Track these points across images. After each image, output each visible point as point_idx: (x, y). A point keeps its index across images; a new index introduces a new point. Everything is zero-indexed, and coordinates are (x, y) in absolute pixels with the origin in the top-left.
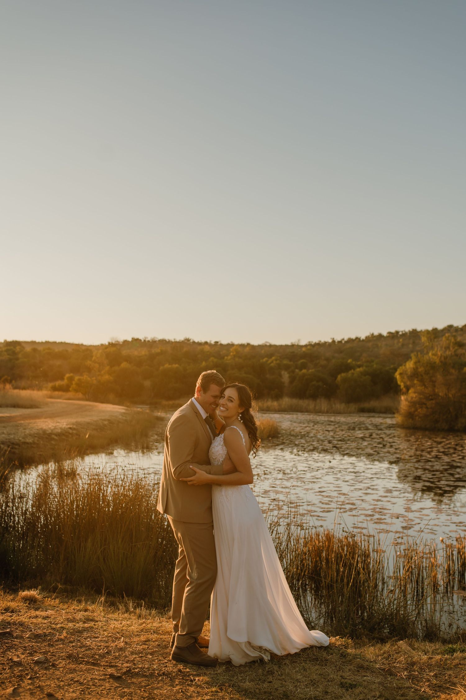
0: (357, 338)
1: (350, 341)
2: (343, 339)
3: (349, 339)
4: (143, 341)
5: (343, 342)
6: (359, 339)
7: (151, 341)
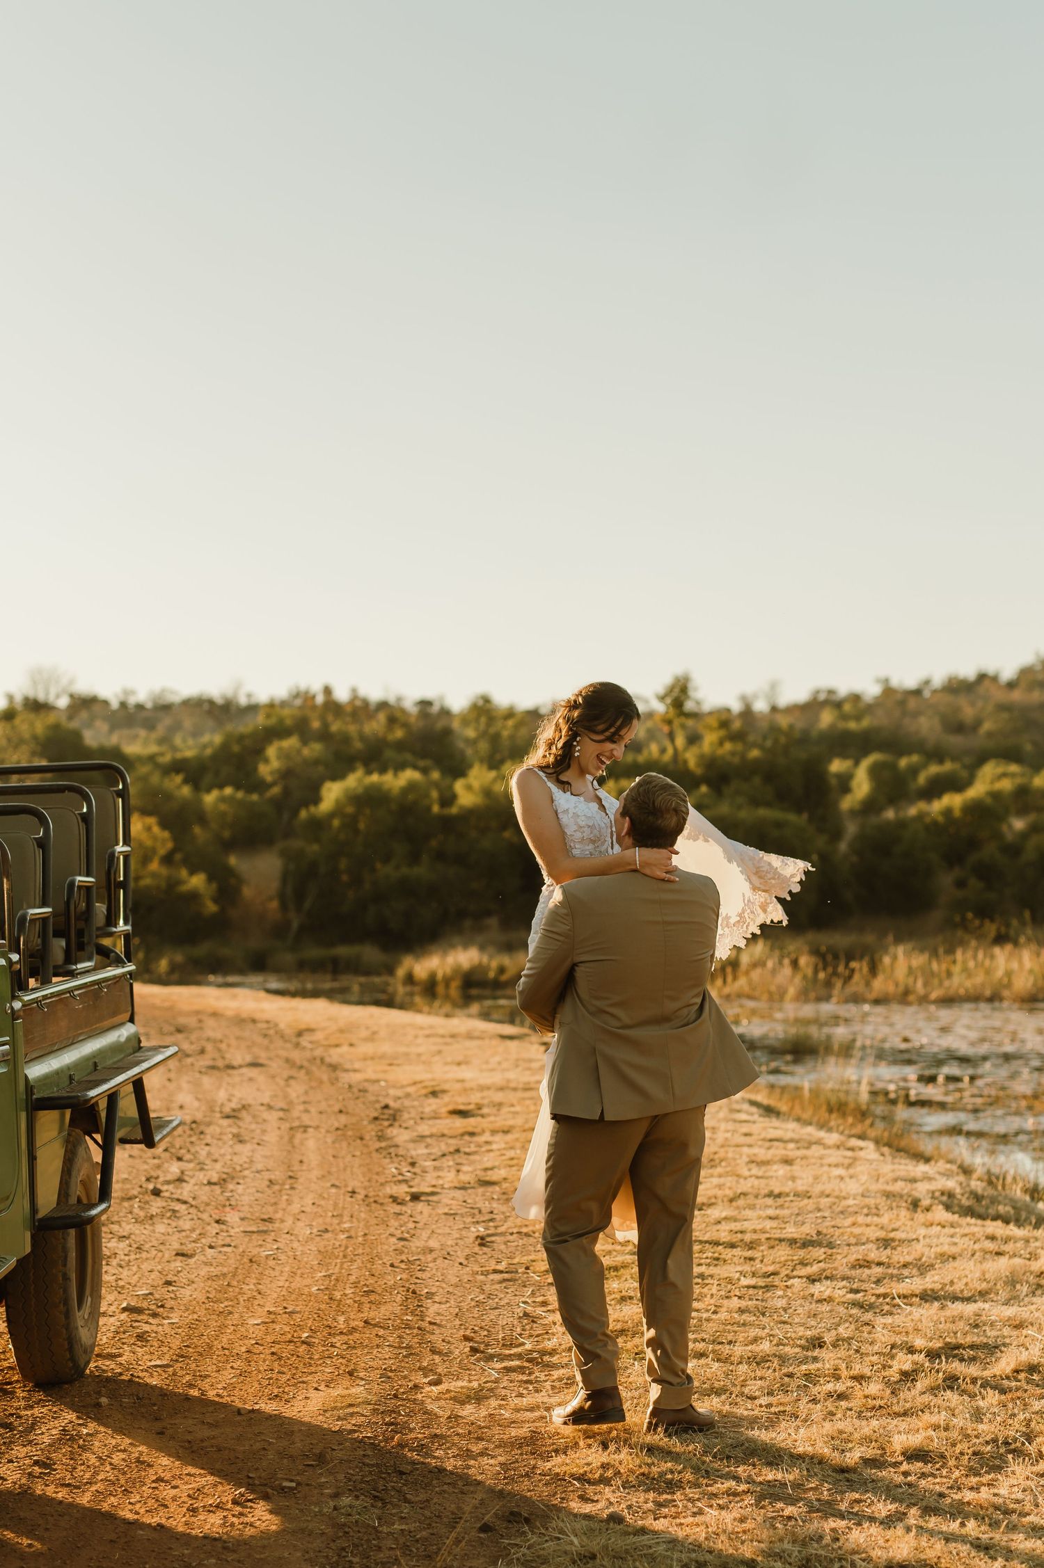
0: (982, 677)
1: (957, 687)
2: (927, 682)
3: (950, 680)
4: (115, 704)
5: (927, 694)
6: (995, 679)
7: (149, 705)
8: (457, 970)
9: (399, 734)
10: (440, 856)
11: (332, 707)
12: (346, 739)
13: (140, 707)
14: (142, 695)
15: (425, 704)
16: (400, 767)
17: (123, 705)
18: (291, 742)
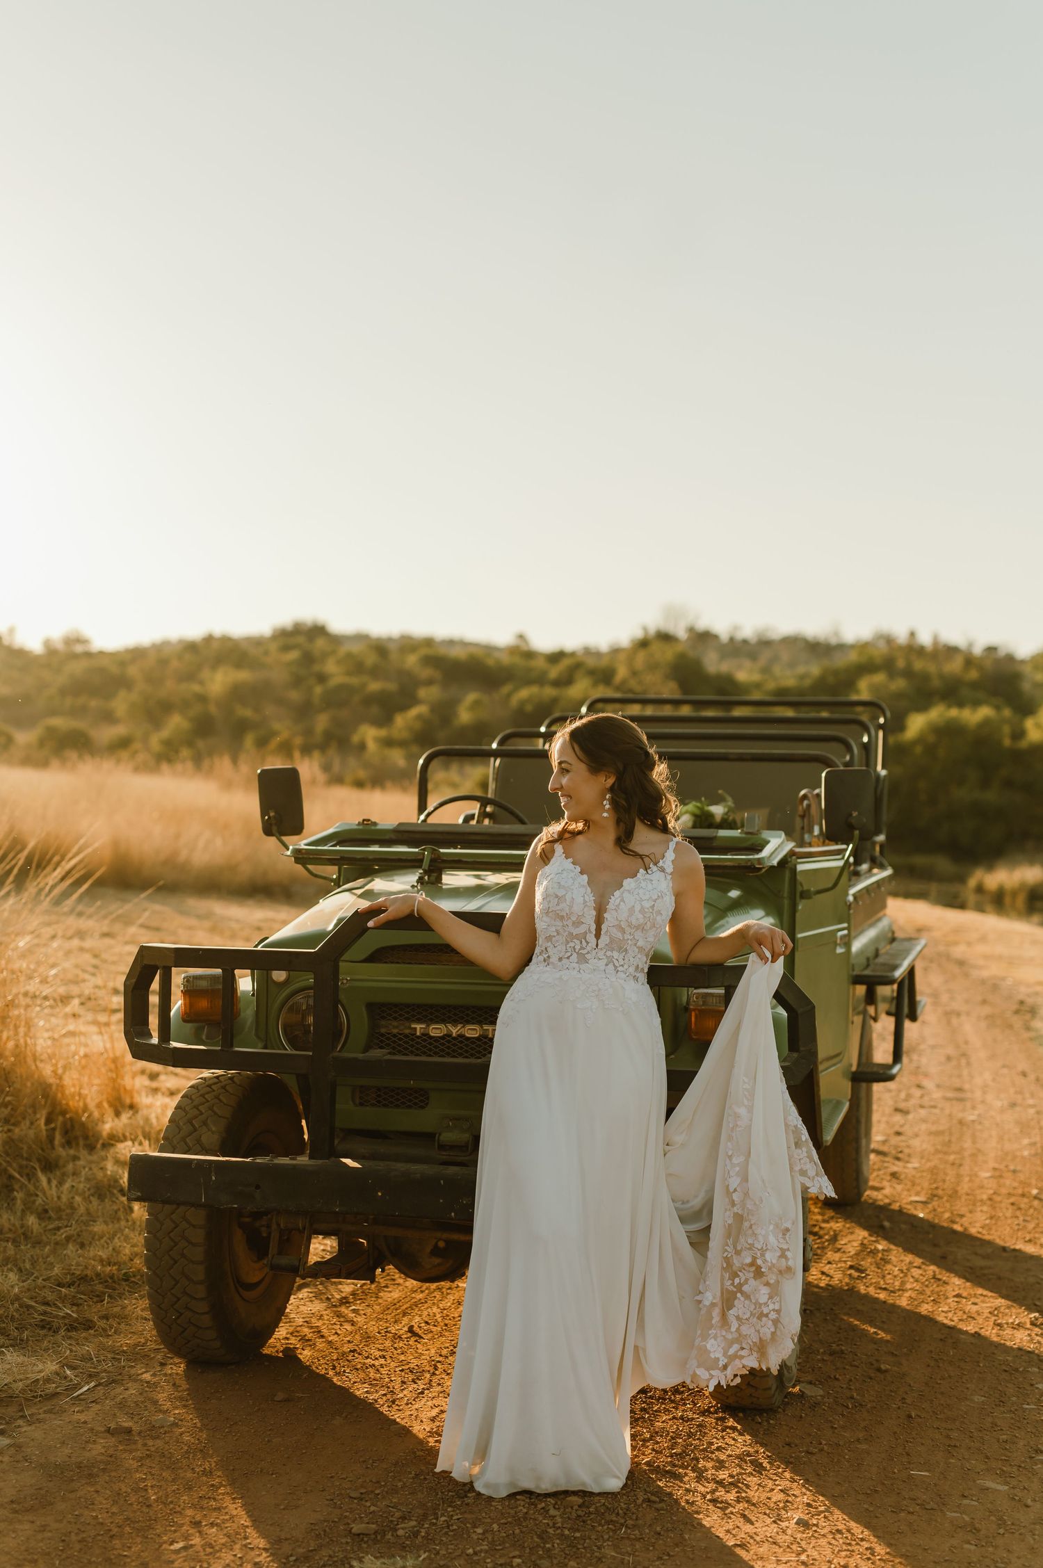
8: (1023, 886)
9: (973, 675)
10: (1008, 784)
11: (913, 650)
12: (925, 677)
13: (745, 642)
14: (748, 631)
15: (991, 650)
16: (976, 704)
17: (732, 639)
18: (880, 678)
